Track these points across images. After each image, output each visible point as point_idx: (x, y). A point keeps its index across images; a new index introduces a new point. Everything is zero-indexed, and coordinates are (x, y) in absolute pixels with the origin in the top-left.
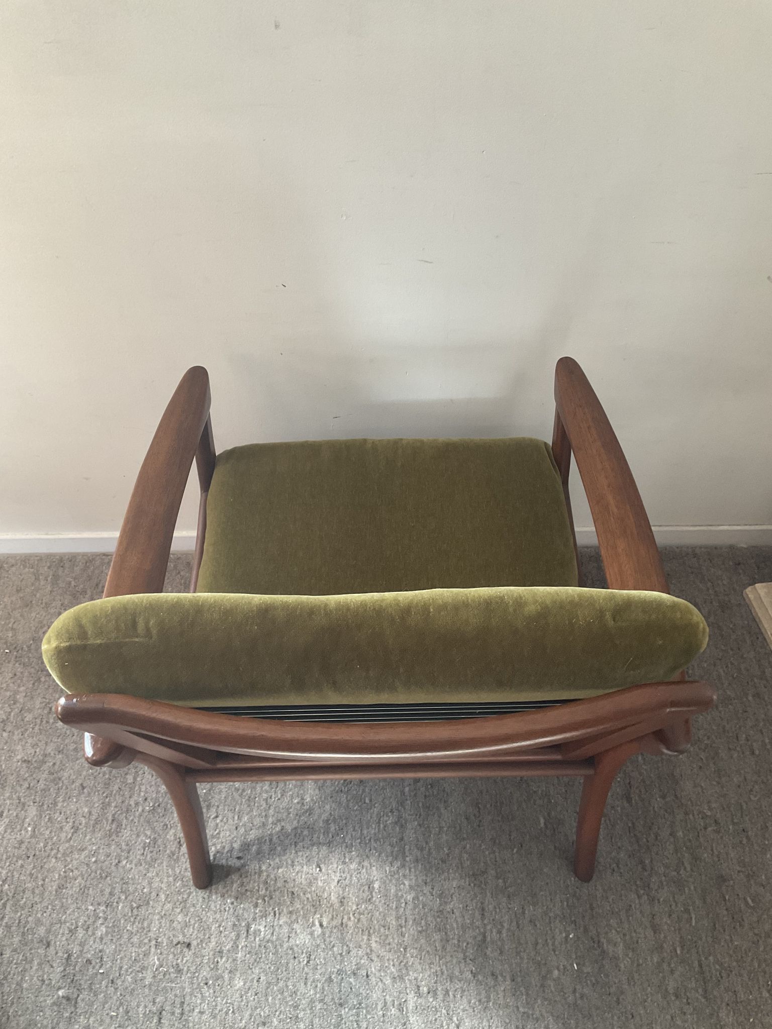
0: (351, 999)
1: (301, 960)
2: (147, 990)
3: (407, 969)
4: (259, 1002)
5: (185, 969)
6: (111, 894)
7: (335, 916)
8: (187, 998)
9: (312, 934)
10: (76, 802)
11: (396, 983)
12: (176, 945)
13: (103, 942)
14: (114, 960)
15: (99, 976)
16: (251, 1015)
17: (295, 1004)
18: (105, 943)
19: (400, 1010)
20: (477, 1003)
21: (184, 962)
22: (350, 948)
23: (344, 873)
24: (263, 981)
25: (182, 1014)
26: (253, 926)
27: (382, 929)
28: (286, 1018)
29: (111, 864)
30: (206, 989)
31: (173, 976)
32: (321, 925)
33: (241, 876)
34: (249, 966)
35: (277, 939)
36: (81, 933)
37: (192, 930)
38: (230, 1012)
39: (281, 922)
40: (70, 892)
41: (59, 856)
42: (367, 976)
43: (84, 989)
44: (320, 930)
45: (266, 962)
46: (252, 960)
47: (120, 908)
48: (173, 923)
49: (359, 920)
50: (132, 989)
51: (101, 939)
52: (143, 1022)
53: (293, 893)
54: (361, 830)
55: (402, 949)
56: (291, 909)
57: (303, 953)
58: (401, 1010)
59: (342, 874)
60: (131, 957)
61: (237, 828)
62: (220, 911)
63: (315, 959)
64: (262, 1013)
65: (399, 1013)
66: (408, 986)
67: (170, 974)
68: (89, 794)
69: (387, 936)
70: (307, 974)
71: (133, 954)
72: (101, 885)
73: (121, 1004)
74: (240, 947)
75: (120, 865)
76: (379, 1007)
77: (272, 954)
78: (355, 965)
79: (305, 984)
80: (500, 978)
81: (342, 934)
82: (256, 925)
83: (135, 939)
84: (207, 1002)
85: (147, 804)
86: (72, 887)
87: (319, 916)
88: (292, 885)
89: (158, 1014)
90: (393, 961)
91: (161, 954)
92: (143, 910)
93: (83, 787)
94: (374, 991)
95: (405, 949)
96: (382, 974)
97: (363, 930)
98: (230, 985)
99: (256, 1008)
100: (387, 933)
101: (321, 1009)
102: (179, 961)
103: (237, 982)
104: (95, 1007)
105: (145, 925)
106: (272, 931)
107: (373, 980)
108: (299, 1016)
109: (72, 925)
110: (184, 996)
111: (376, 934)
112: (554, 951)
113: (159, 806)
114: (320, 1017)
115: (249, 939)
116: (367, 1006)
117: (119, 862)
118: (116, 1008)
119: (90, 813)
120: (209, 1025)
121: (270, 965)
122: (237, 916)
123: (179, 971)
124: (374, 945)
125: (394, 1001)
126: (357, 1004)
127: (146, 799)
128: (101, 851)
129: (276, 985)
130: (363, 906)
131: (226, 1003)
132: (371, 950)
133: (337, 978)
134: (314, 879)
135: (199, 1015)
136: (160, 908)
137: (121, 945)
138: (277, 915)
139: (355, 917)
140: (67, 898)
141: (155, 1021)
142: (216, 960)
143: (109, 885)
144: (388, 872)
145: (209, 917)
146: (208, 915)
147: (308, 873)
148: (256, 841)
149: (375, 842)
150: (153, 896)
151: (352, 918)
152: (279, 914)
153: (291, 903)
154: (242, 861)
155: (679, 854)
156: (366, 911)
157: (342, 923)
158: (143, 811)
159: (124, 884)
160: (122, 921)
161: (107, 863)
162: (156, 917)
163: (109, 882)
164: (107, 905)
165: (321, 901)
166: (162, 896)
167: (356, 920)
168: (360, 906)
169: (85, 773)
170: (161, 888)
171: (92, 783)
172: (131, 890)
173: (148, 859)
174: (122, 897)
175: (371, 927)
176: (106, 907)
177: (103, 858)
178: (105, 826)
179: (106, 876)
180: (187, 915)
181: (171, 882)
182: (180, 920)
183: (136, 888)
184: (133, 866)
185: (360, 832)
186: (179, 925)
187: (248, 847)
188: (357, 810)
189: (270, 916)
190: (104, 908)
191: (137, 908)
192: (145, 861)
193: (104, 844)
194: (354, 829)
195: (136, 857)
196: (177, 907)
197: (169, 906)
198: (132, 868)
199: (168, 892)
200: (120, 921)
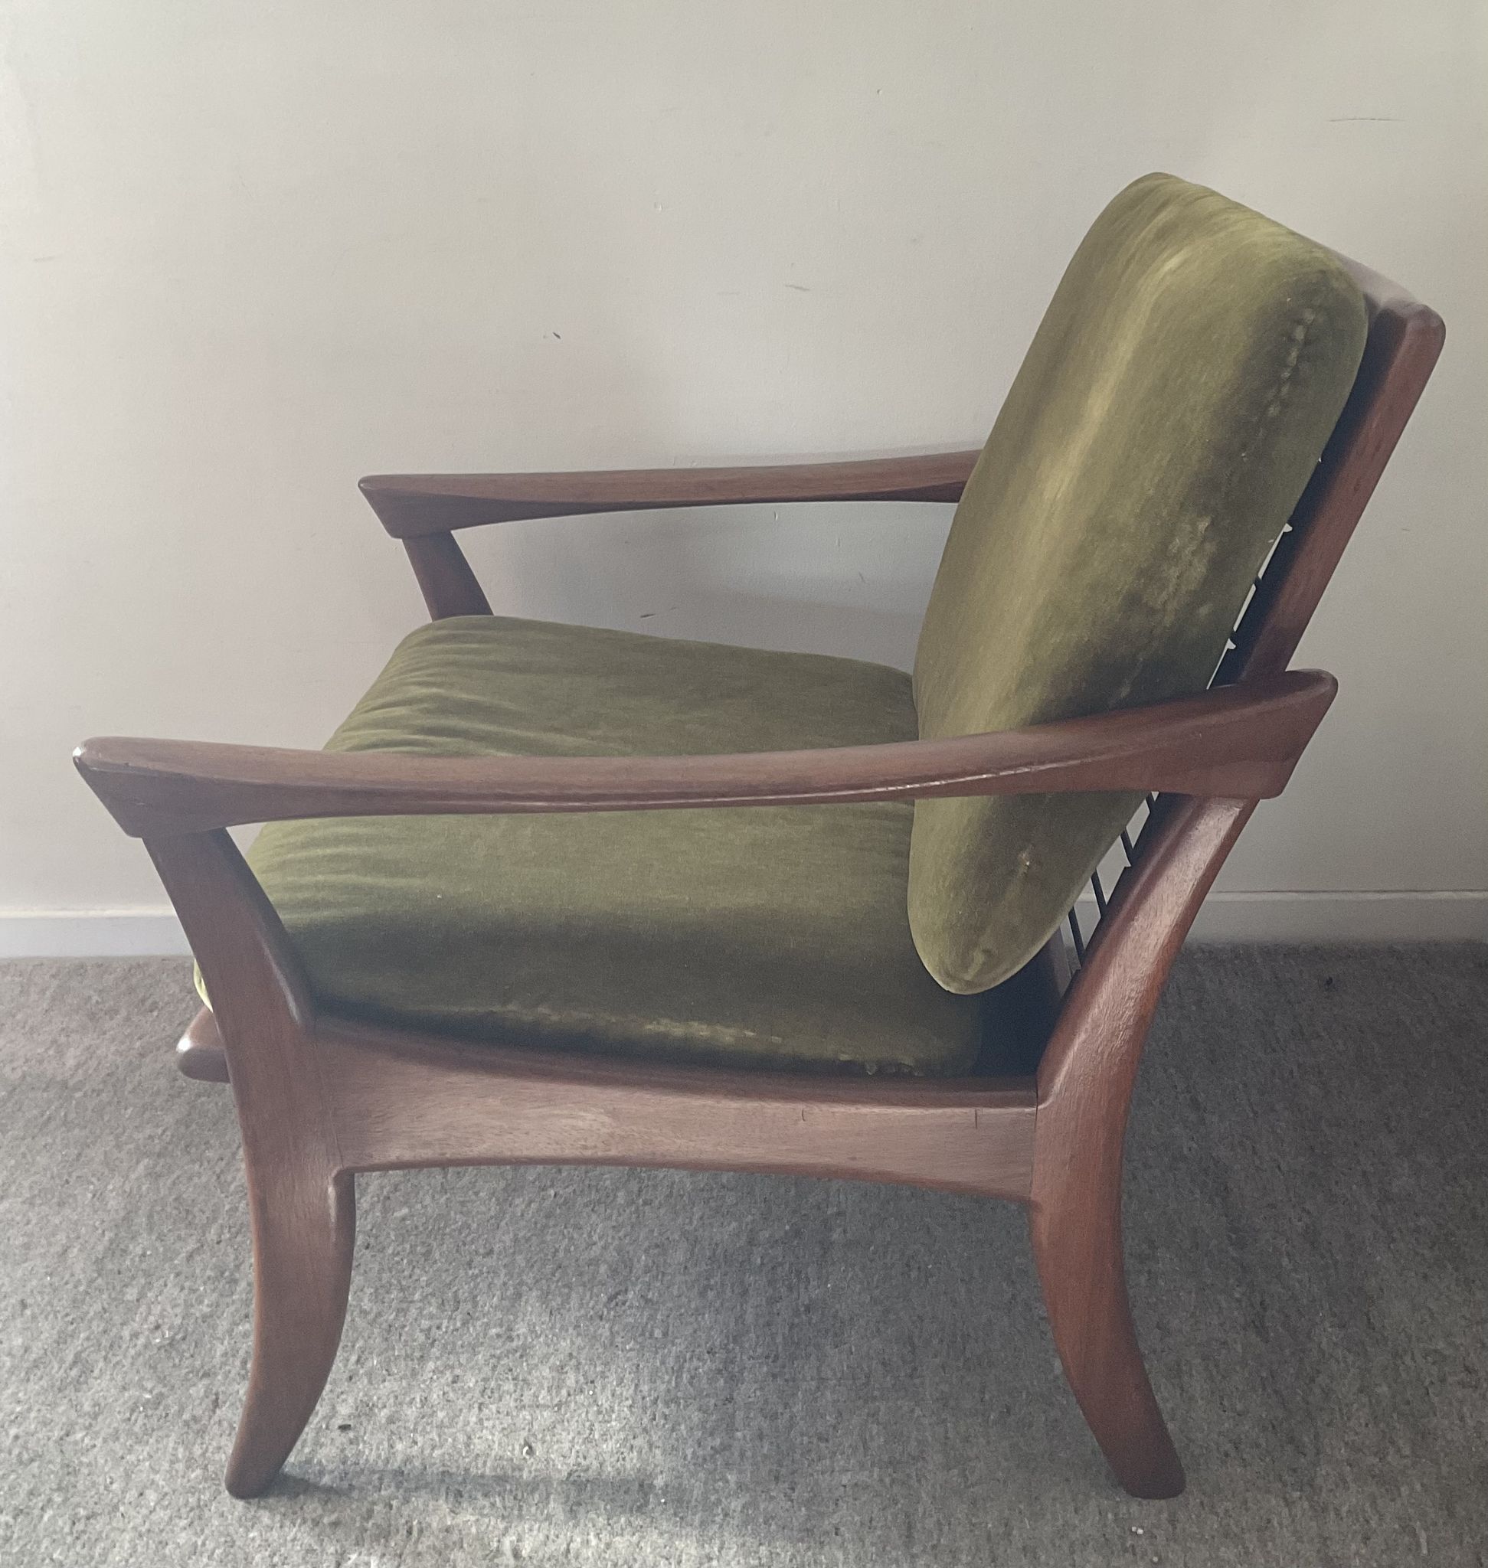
6: (31, 1493)
7: (552, 1537)
23: (585, 1458)
26: (354, 1557)
29: (49, 1439)
39: (420, 1547)
47: (46, 1518)
49: (608, 1546)
53: (459, 1494)
54: (637, 1386)
56: (449, 1524)
59: (580, 1460)
61: (351, 1378)
68: (34, 1317)
75: (71, 1439)
82: (360, 1554)
85: (158, 1333)
87: (514, 1538)
88: (460, 1479)
92: (98, 1525)
93: (24, 1305)
105: (98, 1551)
113: (184, 1339)
117: (68, 1435)
119: (27, 1350)
122: (320, 1536)
127: (158, 1327)
128: (33, 1415)
130: (623, 1520)
134: (513, 1469)
136: (139, 1521)
138: (415, 1533)
139: (600, 1540)
143: (34, 1476)
144: (689, 1457)
145: (253, 1539)
146: (251, 1535)
147: (501, 1458)
148: (392, 1400)
149: (667, 1404)
150: (130, 1496)
151: (594, 1542)
152: (421, 1531)
153: (453, 1512)
154: (351, 1434)
155: (1382, 1425)
156: (629, 1529)
157: (568, 1551)
158: (146, 1347)
159: (69, 1474)
160: (45, 1543)
161: (40, 1436)
162: (127, 1536)
163: (36, 1471)
164: (18, 1513)
165: (525, 1508)
166: (152, 1496)
167: (602, 1546)
168: (615, 1519)
169: (34, 1283)
170: (153, 1482)
171: (47, 1298)
172: (80, 1487)
173: (136, 1429)
174: (58, 1498)
175: (635, 1560)
176: (15, 1518)
177: (33, 1426)
178: (54, 1371)
179: (32, 1460)
180: (202, 1531)
181: (177, 1471)
182: (181, 1541)
183: (94, 1484)
184: (99, 1442)
185: (633, 1387)
186: (178, 1551)
187: (371, 1409)
188: (631, 1350)
189: (399, 1537)
190: (9, 1519)
191: (88, 1518)
192: (130, 1433)
193: (43, 1403)
194: (620, 1382)
195: (109, 1426)
196: (180, 1518)
197: (162, 1514)
198: (95, 1446)
199: (166, 1489)
200: (39, 1543)
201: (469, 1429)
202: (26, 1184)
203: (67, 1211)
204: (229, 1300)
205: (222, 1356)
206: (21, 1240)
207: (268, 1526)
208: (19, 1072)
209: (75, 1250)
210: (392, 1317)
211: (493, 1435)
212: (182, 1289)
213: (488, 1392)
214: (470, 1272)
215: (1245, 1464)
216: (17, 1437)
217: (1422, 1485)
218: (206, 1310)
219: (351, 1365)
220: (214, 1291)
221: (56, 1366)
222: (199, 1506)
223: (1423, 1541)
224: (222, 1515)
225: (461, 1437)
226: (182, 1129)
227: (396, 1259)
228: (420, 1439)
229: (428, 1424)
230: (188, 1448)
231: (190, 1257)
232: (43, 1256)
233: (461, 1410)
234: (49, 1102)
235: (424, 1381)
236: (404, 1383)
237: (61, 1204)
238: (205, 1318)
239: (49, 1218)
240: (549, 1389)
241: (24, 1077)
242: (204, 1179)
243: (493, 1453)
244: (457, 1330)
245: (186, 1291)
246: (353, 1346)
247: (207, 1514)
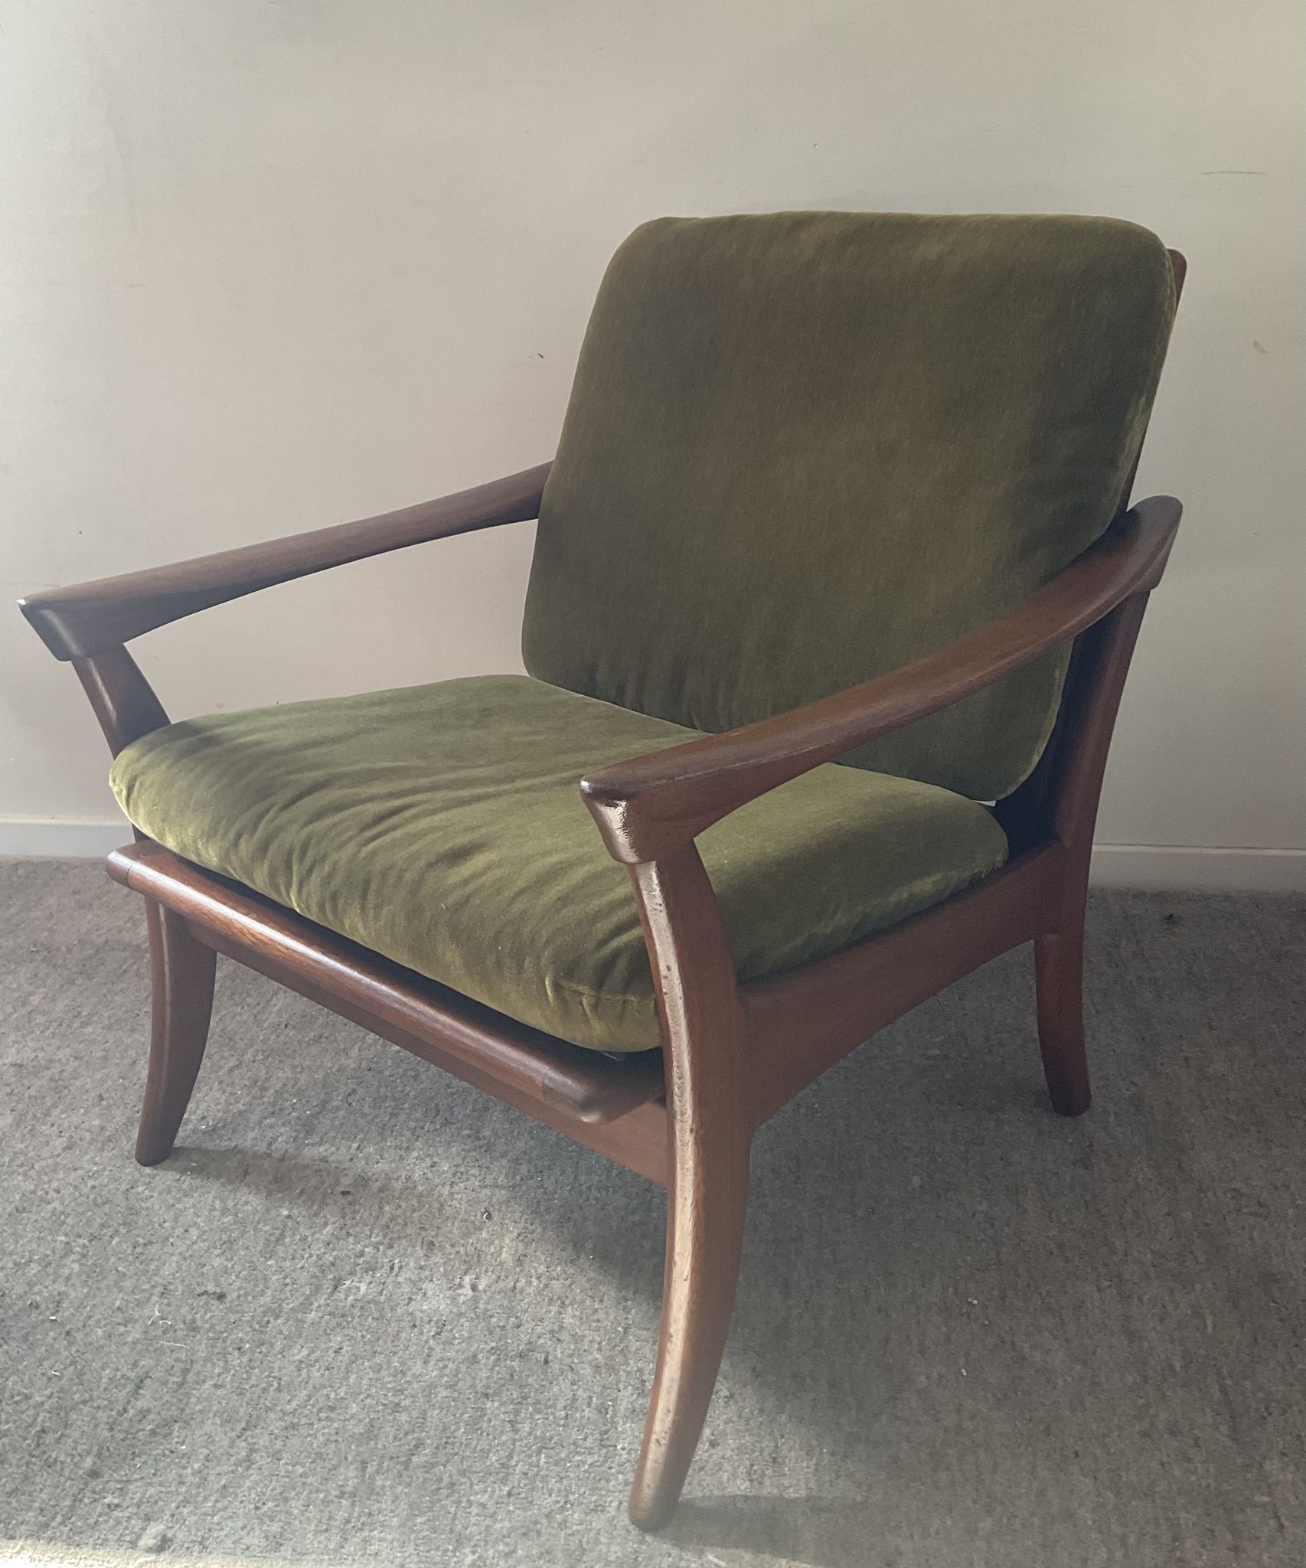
0: (508, 1390)
1: (425, 1330)
2: (126, 1350)
3: (624, 1356)
4: (330, 1379)
5: (207, 1326)
6: (103, 1226)
7: (503, 1277)
8: (197, 1367)
9: (454, 1299)
10: (84, 1114)
11: (600, 1374)
12: (199, 1295)
13: (69, 1284)
14: (81, 1306)
15: (47, 1325)
16: (310, 1397)
17: (399, 1387)
18: (73, 1285)
19: (600, 1412)
20: (756, 1412)
21: (207, 1317)
22: (521, 1321)
23: (532, 1224)
24: (347, 1352)
25: (181, 1385)
26: (348, 1283)
27: (588, 1301)
28: (377, 1404)
30: (237, 1356)
31: (179, 1334)
32: (474, 1288)
33: (344, 1218)
34: (325, 1330)
35: (388, 1300)
36: (34, 1268)
37: (233, 1278)
38: (272, 1389)
39: (400, 1279)
40: (34, 1218)
41: (32, 1173)
42: (546, 1362)
43: (14, 1339)
44: (470, 1293)
45: (359, 1328)
46: (334, 1322)
47: (114, 1243)
48: (202, 1268)
49: (546, 1286)
50: (100, 1346)
51: (68, 1279)
52: (106, 1389)
53: (432, 1243)
54: (575, 1177)
55: (620, 1329)
56: (423, 1263)
57: (430, 1322)
58: (602, 1410)
59: (528, 1225)
60: (113, 1304)
61: (352, 1159)
62: (293, 1259)
63: (451, 1331)
64: (333, 1396)
65: (596, 1417)
66: (623, 1379)
67: (175, 1331)
68: (109, 1107)
69: (596, 1311)
70: (431, 1349)
71: (118, 1302)
72: (89, 1214)
73: (73, 1363)
74: (316, 1305)
75: (134, 1191)
76: (561, 1404)
77: (373, 1318)
78: (526, 1345)
79: (426, 1362)
80: (809, 1381)
81: (510, 1301)
82: (353, 1280)
83: (128, 1284)
84: (232, 1372)
85: (205, 1122)
86: (38, 1213)
87: (473, 1276)
88: (433, 1233)
89: (137, 1381)
90: (600, 1343)
91: (169, 1304)
92: (154, 1249)
93: (101, 1098)
94: (555, 1382)
95: (626, 1329)
96: (576, 1361)
97: (551, 1299)
98: (281, 1353)
99: (323, 1387)
100: (596, 1306)
101: (446, 1397)
102: (198, 1316)
103: (296, 1351)
104: (26, 1363)
105: (152, 1267)
106: (380, 1289)
107: (555, 1367)
108: (403, 1404)
109: (23, 1258)
110: (192, 1361)
111: (576, 1306)
112: (922, 1353)
113: (224, 1127)
114: (441, 1408)
115: (335, 1296)
116: (538, 1402)
117: (132, 1188)
118: (62, 1367)
119: (103, 1128)
120: (227, 1403)
121: (364, 1333)
122: (322, 1266)
123: (193, 1328)
124: (568, 1320)
125: (591, 1398)
126: (517, 1398)
127: (204, 1118)
128: (106, 1173)
129: (369, 1360)
130: (559, 1268)
131: (269, 1376)
132: (561, 1327)
133: (488, 1358)
134: (475, 1229)
135: (213, 1389)
136: (184, 1248)
137: (99, 1289)
138: (396, 1269)
139: (540, 1281)
140: (26, 1225)
141: (127, 1390)
142: (266, 1319)
143: (106, 1214)
144: (614, 1228)
145: (271, 1266)
146: (269, 1263)
147: (466, 1220)
148: (383, 1176)
149: (599, 1190)
150: (179, 1231)
151: (535, 1282)
152: (401, 1268)
153: (426, 1255)
154: (350, 1198)
155: (1184, 1240)
156: (563, 1276)
157: (515, 1288)
158: (194, 1131)
159: (132, 1214)
160: (113, 1260)
161: (111, 1187)
162: (175, 1258)
163: (107, 1211)
164: (93, 1238)
165: (483, 1256)
166: (194, 1233)
167: (542, 1286)
168: (553, 1268)
169: (110, 1083)
170: (196, 1223)
171: (119, 1094)
172: (140, 1223)
173: (184, 1187)
174: (123, 1230)
175: (567, 1297)
176: (90, 1241)
177: (106, 1181)
178: (123, 1145)
179: (104, 1204)
180: (232, 1259)
181: (214, 1216)
182: (216, 1265)
183: (150, 1221)
184: (155, 1194)
185: (572, 1177)
186: (213, 1271)
187: (367, 1182)
188: (572, 1151)
189: (383, 1270)
190: (86, 1242)
191: (145, 1245)
192: (179, 1190)
193: (114, 1166)
194: (563, 1173)
195: (164, 1183)
196: (216, 1248)
197: (203, 1245)
198: (152, 1197)
199: (206, 1228)
200: (108, 1259)
201: (442, 1199)
202: (106, 1015)
203: (136, 1035)
204: (259, 1101)
205: (253, 1139)
206: (100, 1054)
207: (282, 1258)
208: (104, 938)
209: (142, 1062)
210: (386, 1119)
211: (461, 1204)
212: (224, 1092)
213: (459, 1175)
214: (449, 1091)
215: (1067, 1260)
216: (93, 1187)
217: (1214, 1284)
218: (241, 1107)
219: (352, 1151)
220: (248, 1095)
221: (125, 1142)
222: (230, 1241)
223: (1209, 1322)
224: (247, 1248)
225: (436, 1205)
226: (229, 982)
227: (392, 1079)
228: (403, 1205)
229: (410, 1194)
230: (223, 1201)
231: (231, 1070)
232: (117, 1064)
233: (437, 1186)
234: (125, 960)
235: (409, 1165)
236: (393, 1165)
237: (133, 1030)
238: (241, 1113)
239: (123, 1039)
240: (507, 1175)
241: (107, 941)
242: (245, 1017)
243: (460, 1217)
244: (436, 1130)
245: (227, 1094)
246: (355, 1137)
247: (236, 1247)
